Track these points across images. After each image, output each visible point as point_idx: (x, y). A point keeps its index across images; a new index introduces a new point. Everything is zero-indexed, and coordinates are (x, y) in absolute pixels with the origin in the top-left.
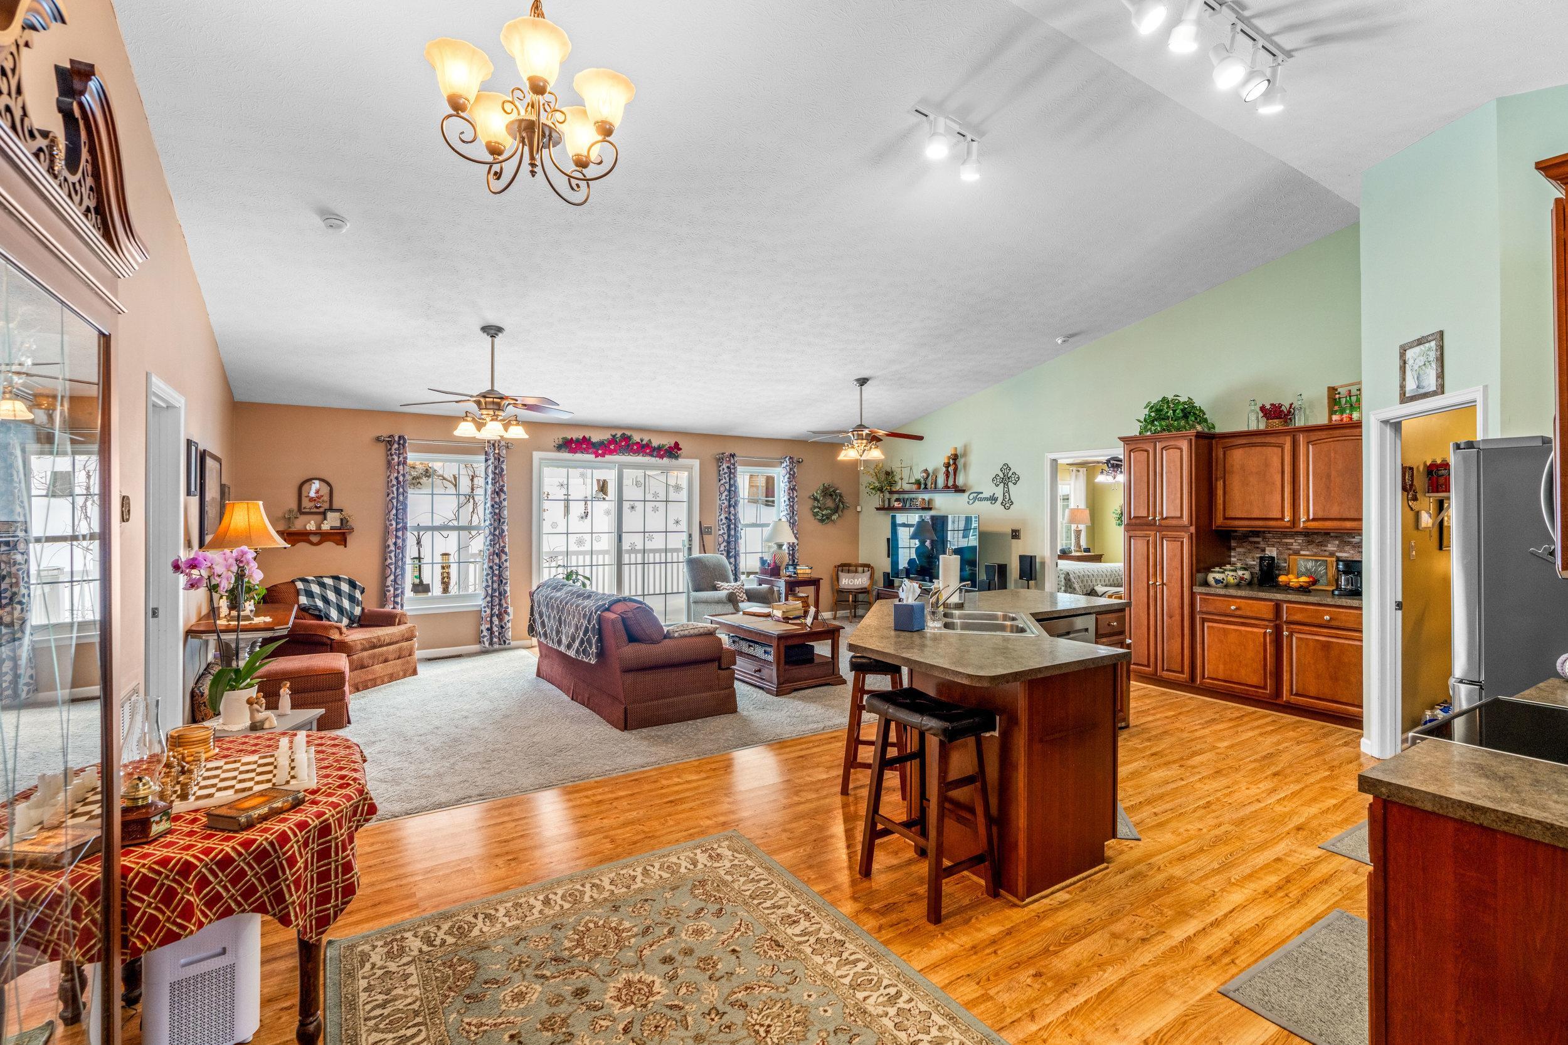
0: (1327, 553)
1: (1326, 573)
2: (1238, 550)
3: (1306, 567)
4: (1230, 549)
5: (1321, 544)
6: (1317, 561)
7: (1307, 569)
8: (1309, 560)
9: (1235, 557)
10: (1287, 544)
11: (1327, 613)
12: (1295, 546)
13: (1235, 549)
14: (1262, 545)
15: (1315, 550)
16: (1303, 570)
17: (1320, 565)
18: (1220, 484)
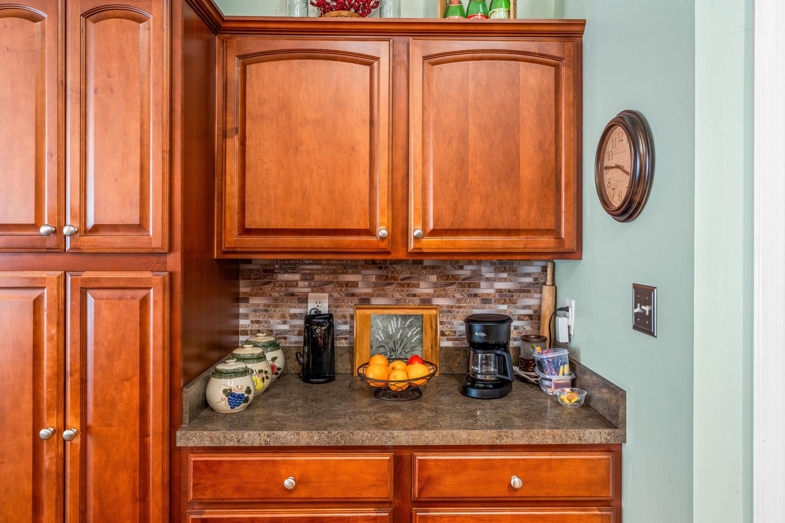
0: (417, 300)
1: (421, 341)
2: (254, 301)
3: (385, 331)
4: (238, 299)
5: (406, 284)
6: (405, 317)
7: (389, 336)
8: (390, 317)
9: (246, 316)
10: (348, 284)
11: (514, 467)
12: (362, 290)
13: (246, 300)
14: (303, 288)
15: (397, 295)
16: (381, 337)
17: (410, 326)
18: (233, 143)
